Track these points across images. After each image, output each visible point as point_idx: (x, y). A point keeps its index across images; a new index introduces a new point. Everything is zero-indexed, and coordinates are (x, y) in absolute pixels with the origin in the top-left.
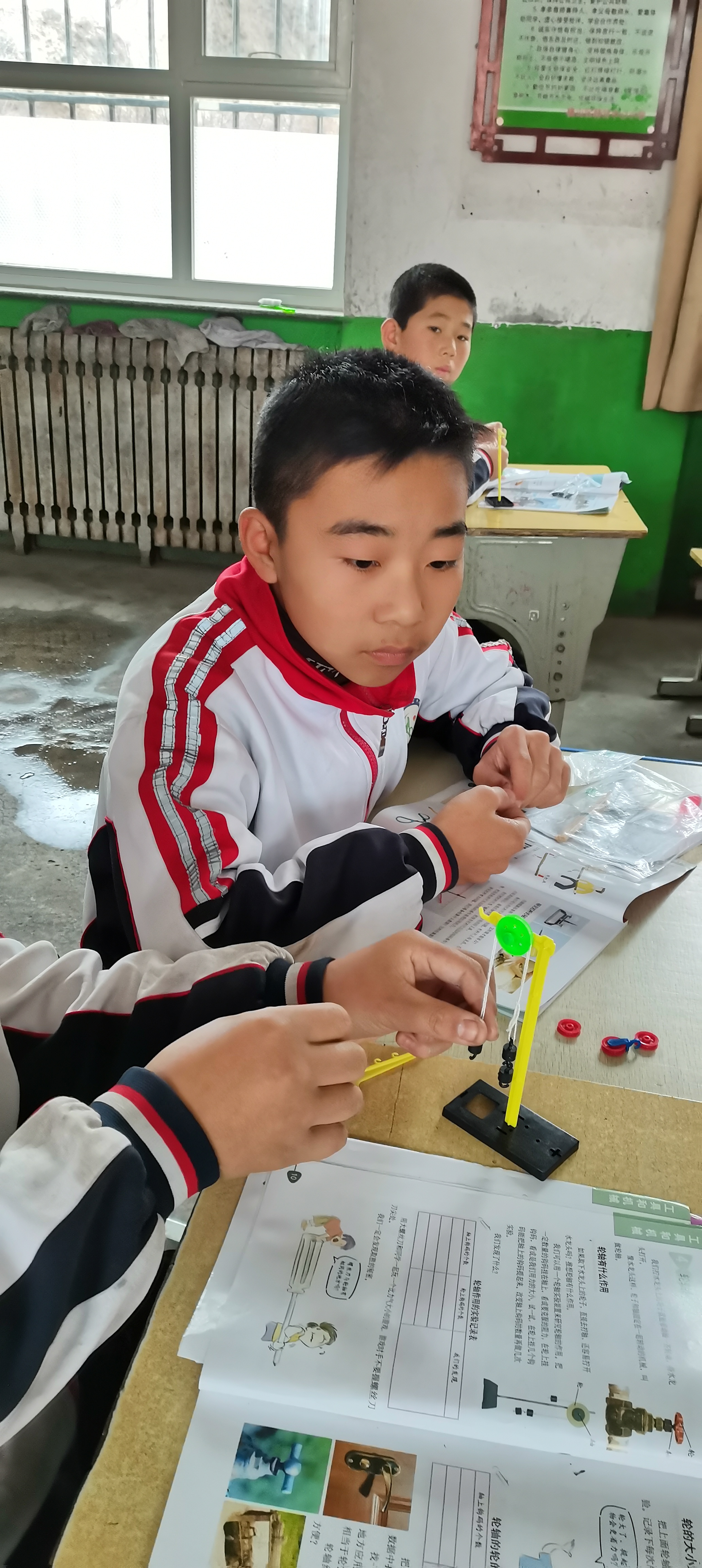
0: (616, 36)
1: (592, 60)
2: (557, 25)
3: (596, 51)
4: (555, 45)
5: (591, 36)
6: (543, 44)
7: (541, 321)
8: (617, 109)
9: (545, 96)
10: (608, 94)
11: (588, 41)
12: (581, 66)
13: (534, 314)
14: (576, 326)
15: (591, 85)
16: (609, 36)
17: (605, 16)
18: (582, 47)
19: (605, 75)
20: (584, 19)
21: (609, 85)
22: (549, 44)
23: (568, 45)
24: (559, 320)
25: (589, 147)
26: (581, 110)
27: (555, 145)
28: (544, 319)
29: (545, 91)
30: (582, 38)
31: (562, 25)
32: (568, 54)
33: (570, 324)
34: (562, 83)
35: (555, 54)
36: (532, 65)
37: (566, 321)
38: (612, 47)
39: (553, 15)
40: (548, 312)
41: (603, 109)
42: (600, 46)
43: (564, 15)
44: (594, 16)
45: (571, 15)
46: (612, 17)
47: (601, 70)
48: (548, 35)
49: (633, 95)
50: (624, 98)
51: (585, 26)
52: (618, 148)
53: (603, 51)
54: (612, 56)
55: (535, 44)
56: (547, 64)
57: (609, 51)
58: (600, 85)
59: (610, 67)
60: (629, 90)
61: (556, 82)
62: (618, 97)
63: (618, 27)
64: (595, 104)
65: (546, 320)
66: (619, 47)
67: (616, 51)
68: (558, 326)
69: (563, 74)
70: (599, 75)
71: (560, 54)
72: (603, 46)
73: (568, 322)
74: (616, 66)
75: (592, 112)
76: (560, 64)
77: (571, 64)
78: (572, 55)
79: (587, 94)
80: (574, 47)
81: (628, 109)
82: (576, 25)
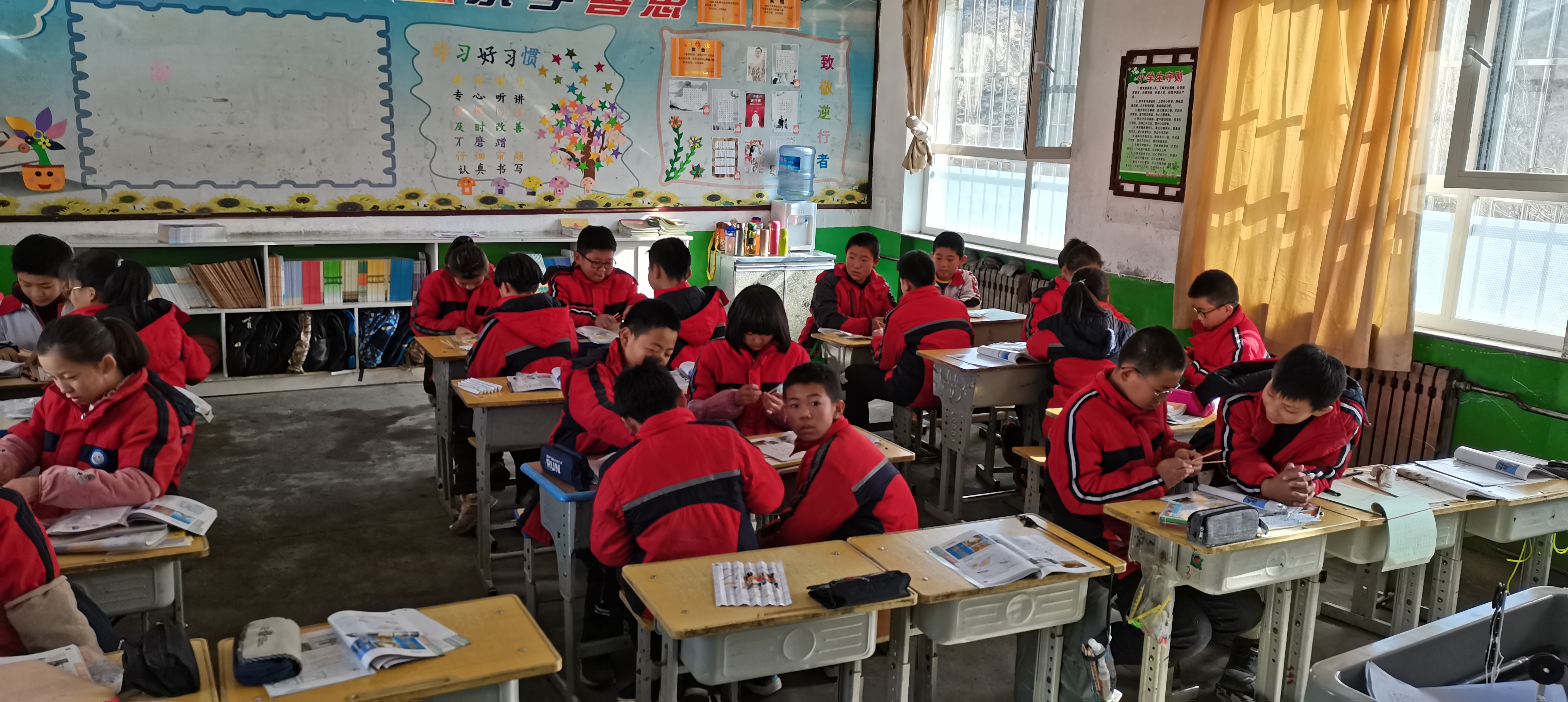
0: (1165, 139)
2: (1143, 134)
4: (1142, 143)
5: (1155, 139)
6: (1137, 143)
10: (1161, 166)
12: (1151, 152)
16: (1162, 139)
17: (1161, 131)
19: (1161, 157)
20: (1153, 131)
21: (1162, 162)
22: (1139, 143)
23: (1146, 143)
30: (1152, 140)
31: (1144, 134)
32: (1146, 147)
34: (1144, 160)
35: (1141, 147)
36: (1133, 152)
38: (1163, 144)
39: (1141, 130)
41: (1160, 173)
43: (1145, 130)
44: (1156, 130)
45: (1148, 130)
46: (1163, 131)
48: (1139, 138)
51: (1153, 135)
54: (1164, 148)
55: (1134, 142)
56: (1138, 151)
58: (1159, 161)
61: (1142, 160)
63: (1166, 135)
64: (1157, 170)
69: (1144, 156)
70: (1158, 157)
71: (1144, 147)
74: (1164, 153)
76: (1143, 151)
77: (1148, 152)
78: (1147, 147)
79: (1154, 165)
80: (1149, 144)
81: (1170, 173)
82: (1149, 134)
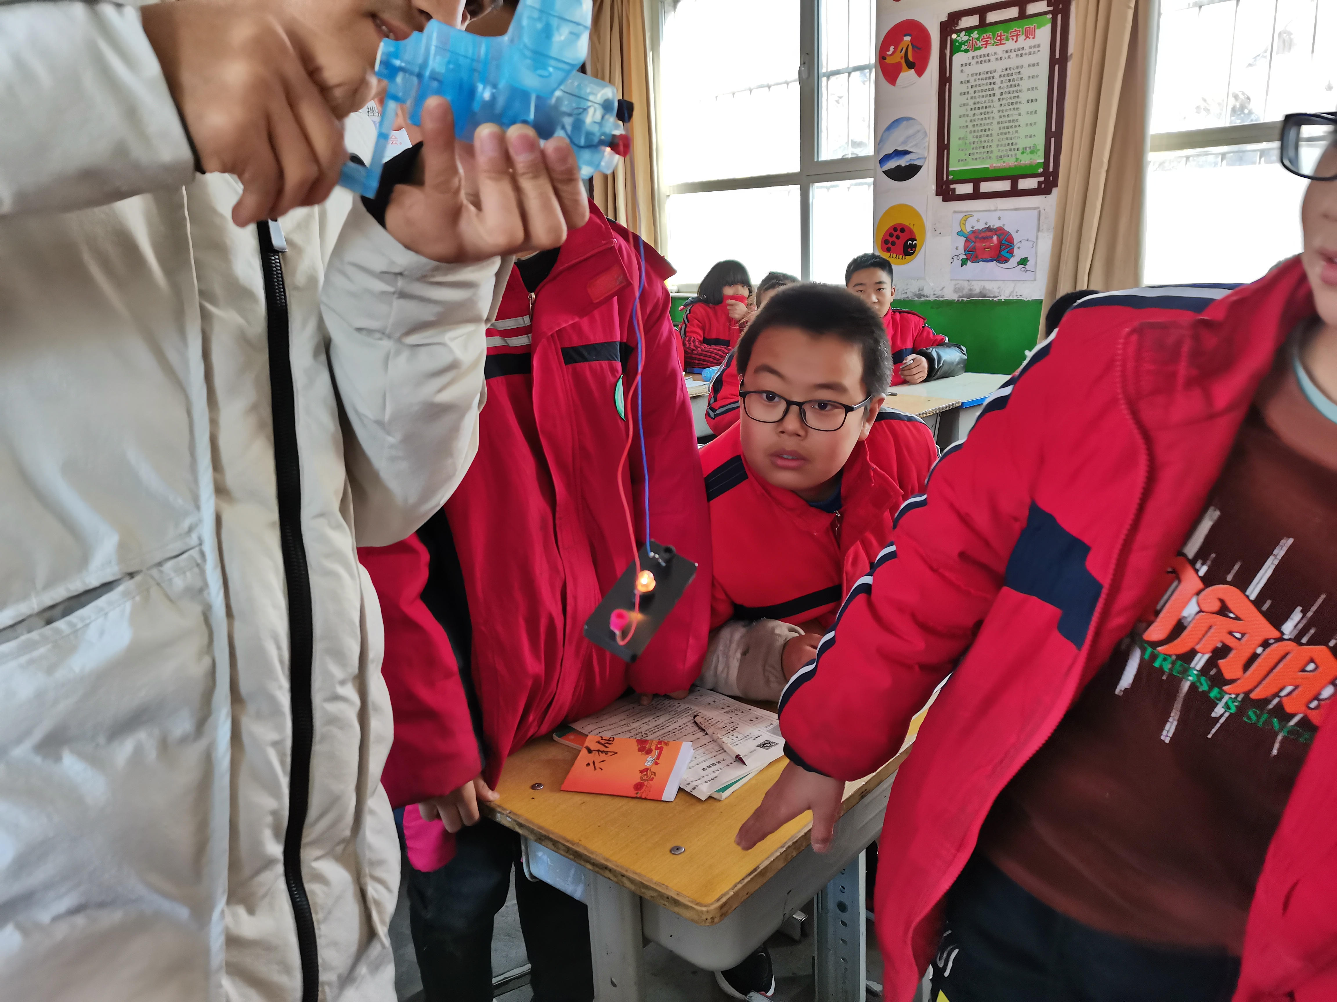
1: (1001, 134)
3: (1004, 128)
7: (985, 296)
8: (1019, 161)
9: (976, 159)
11: (998, 123)
13: (981, 292)
14: (1007, 298)
15: (1001, 148)
18: (995, 127)
24: (996, 295)
25: (1005, 186)
26: (997, 164)
27: (985, 187)
28: (987, 295)
29: (976, 156)
33: (1003, 298)
37: (1000, 296)
40: (989, 290)
42: (1006, 125)
47: (1007, 139)
49: (1028, 150)
50: (1023, 153)
52: (1024, 184)
53: (1008, 128)
57: (1012, 127)
59: (1013, 136)
60: (1026, 148)
62: (1019, 153)
65: (988, 295)
66: (1017, 124)
67: (1015, 126)
68: (995, 299)
72: (1008, 124)
73: (1002, 296)
75: (1005, 165)
